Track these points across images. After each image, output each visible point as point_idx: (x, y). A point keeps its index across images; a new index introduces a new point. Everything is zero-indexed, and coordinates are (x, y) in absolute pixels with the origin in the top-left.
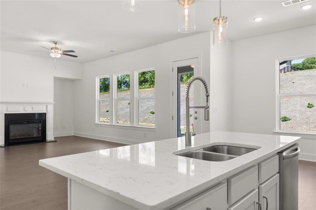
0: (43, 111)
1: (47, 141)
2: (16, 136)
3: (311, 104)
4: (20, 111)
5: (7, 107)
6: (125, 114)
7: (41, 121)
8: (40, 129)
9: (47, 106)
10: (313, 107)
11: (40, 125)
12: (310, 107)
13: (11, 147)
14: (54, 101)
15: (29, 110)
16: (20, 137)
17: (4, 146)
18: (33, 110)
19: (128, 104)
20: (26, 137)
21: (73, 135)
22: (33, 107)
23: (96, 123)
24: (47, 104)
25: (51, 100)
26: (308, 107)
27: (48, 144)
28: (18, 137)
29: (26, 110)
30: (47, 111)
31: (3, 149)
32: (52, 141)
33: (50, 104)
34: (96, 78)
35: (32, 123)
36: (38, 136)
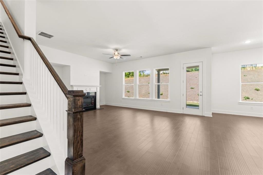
0: (95, 91)
5: (78, 89)
8: (93, 101)
9: (97, 88)
11: (93, 99)
14: (100, 85)
21: (105, 104)
22: (90, 89)
23: (123, 98)
25: (98, 84)
30: (97, 91)
32: (99, 109)
33: (98, 86)
34: (123, 72)
35: (89, 98)
36: (92, 106)
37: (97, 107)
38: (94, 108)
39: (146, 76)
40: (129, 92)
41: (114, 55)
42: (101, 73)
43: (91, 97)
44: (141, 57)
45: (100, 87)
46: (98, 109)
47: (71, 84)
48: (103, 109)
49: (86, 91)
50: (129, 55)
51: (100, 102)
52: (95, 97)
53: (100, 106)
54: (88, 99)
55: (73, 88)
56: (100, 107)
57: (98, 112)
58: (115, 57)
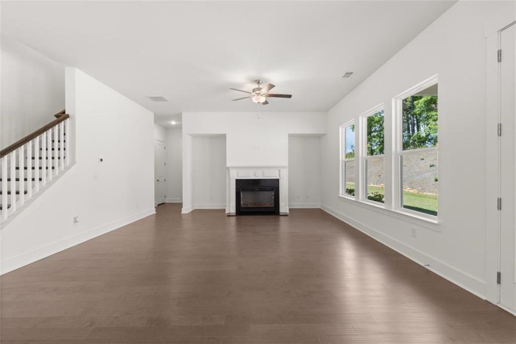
0: (276, 176)
1: (281, 214)
4: (251, 177)
5: (238, 172)
6: (423, 180)
7: (273, 189)
8: (273, 198)
9: (279, 170)
13: (243, 217)
15: (259, 176)
16: (251, 206)
17: (235, 215)
18: (265, 175)
19: (429, 166)
20: (258, 206)
21: (319, 207)
22: (263, 172)
23: (340, 195)
24: (279, 168)
25: (285, 163)
27: (282, 218)
28: (249, 206)
29: (256, 174)
30: (280, 177)
31: (234, 218)
32: (287, 214)
33: (283, 167)
34: (340, 128)
37: (280, 211)
43: (267, 189)
45: (288, 169)
47: (228, 165)
49: (256, 176)
55: (230, 170)
56: (289, 211)
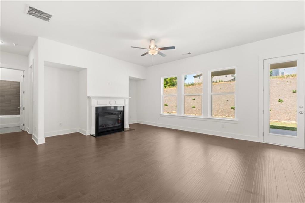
0: (122, 104)
2: (103, 126)
3: (281, 99)
4: (107, 105)
5: (97, 101)
7: (120, 113)
8: (120, 119)
9: (125, 100)
10: (283, 101)
11: (120, 116)
12: (281, 102)
13: (100, 137)
14: (129, 96)
15: (112, 104)
18: (116, 104)
21: (136, 122)
22: (115, 102)
23: (161, 114)
25: (127, 95)
26: (280, 102)
29: (110, 103)
30: (125, 104)
32: (128, 130)
33: (127, 98)
34: (161, 78)
35: (114, 115)
36: (118, 125)
37: (125, 127)
38: (121, 128)
39: (188, 86)
40: (167, 105)
41: (149, 49)
42: (131, 80)
43: (117, 113)
44: (189, 53)
45: (129, 99)
46: (126, 130)
47: (88, 95)
48: (134, 130)
49: (110, 104)
50: (173, 48)
51: (129, 120)
52: (122, 113)
53: (130, 125)
54: (112, 116)
55: (91, 99)
56: (129, 127)
57: (126, 134)
58: (150, 53)
